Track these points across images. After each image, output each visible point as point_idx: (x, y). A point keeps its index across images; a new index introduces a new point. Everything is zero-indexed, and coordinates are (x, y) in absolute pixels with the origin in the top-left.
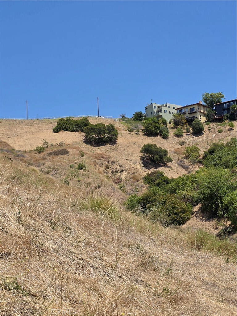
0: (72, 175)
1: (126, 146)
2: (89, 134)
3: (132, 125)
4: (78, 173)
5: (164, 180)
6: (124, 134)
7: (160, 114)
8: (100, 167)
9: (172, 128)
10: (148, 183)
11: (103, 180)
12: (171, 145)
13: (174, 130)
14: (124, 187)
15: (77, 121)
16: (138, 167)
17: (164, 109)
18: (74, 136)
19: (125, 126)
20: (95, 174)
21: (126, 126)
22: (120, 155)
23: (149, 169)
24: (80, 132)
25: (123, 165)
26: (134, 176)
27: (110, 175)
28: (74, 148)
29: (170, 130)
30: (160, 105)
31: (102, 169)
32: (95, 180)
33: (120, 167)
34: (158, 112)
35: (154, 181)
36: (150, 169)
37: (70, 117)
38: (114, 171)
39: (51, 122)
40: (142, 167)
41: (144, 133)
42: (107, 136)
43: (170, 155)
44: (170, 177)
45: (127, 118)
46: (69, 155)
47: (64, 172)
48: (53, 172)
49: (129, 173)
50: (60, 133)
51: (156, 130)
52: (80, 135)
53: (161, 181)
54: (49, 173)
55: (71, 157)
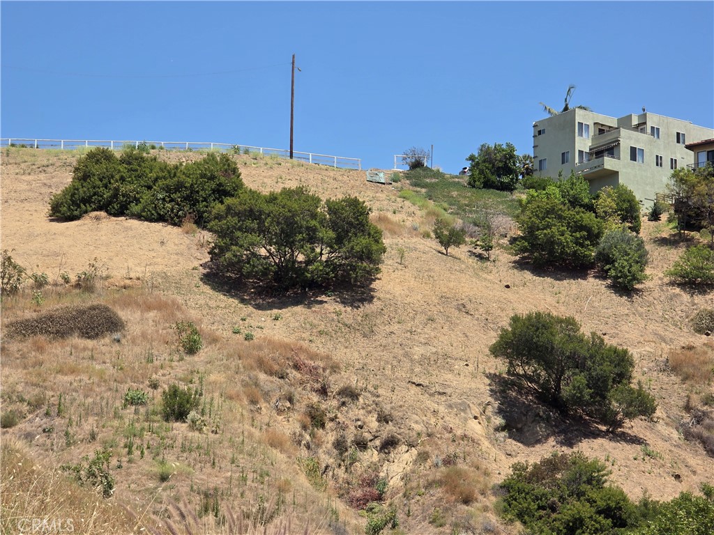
0: (129, 447)
1: (423, 318)
2: (234, 241)
3: (461, 210)
4: (163, 434)
5: (601, 504)
6: (414, 255)
7: (609, 163)
8: (280, 412)
9: (663, 242)
10: (520, 516)
11: (287, 482)
12: (651, 327)
13: (675, 255)
14: (394, 527)
15: (176, 168)
16: (476, 429)
17: (628, 139)
18: (157, 246)
19: (424, 212)
20: (247, 448)
21: (429, 214)
22: (387, 362)
23: (528, 443)
24: (189, 225)
25: (396, 414)
26: (448, 476)
27: (326, 457)
28: (149, 308)
29: (654, 252)
30: (612, 121)
31: (289, 426)
32: (245, 479)
33: (379, 420)
34: (598, 153)
35: (553, 509)
36: (538, 441)
37: (142, 148)
38: (350, 439)
39: (45, 162)
40: (497, 429)
41: (517, 258)
42: (324, 258)
43: (643, 379)
44: (634, 495)
45: (437, 174)
46: (123, 341)
47: (89, 424)
48: (30, 421)
49: (423, 457)
50: (86, 223)
51: (582, 245)
52: (186, 240)
53: (586, 511)
54: (10, 427)
55: (131, 353)
